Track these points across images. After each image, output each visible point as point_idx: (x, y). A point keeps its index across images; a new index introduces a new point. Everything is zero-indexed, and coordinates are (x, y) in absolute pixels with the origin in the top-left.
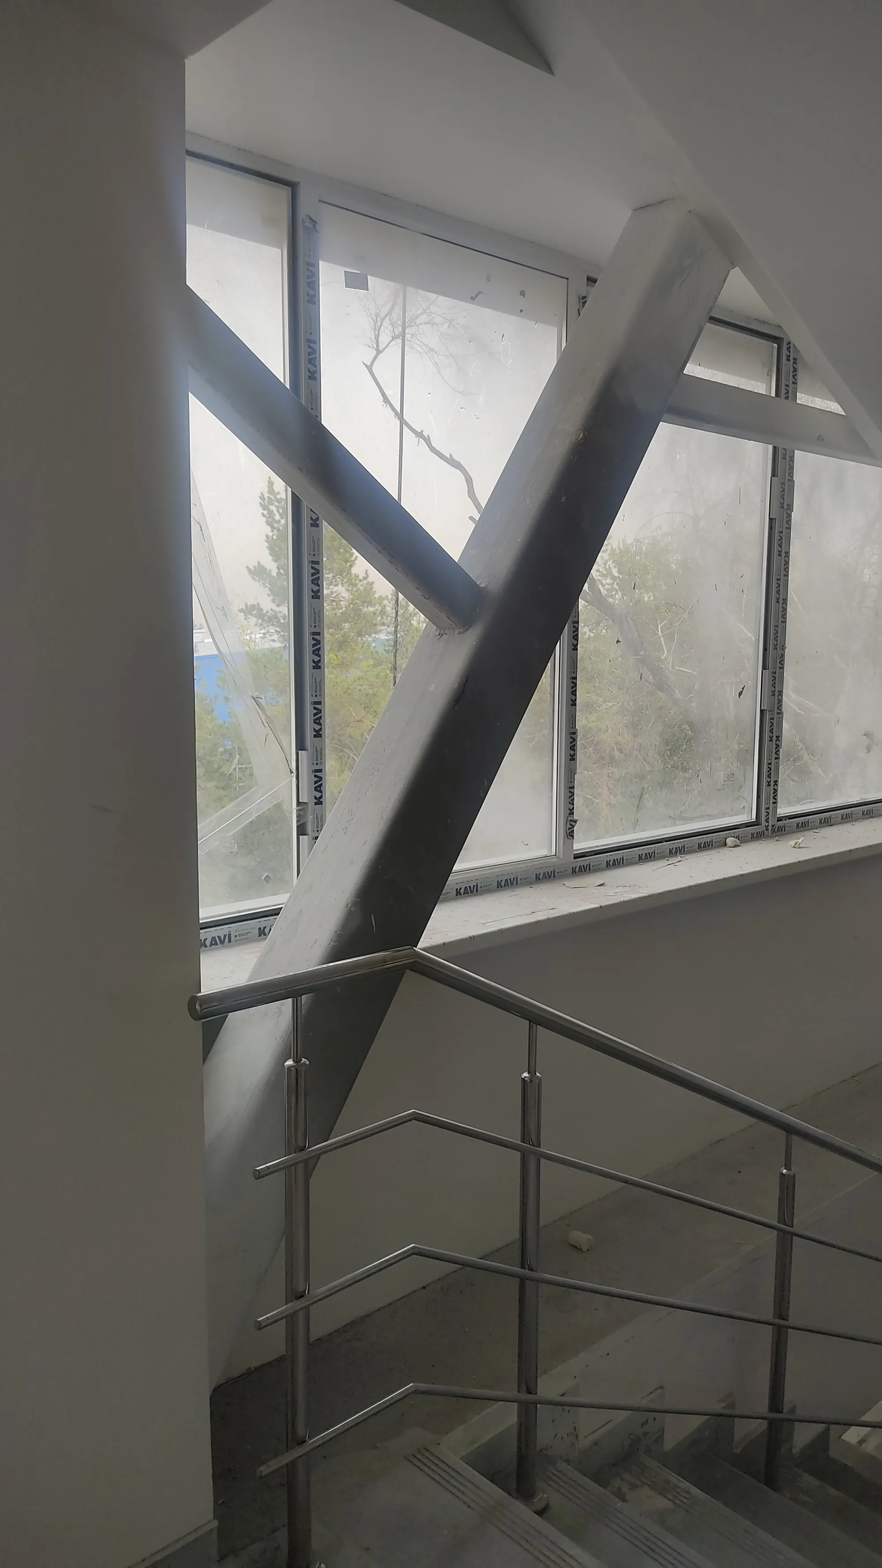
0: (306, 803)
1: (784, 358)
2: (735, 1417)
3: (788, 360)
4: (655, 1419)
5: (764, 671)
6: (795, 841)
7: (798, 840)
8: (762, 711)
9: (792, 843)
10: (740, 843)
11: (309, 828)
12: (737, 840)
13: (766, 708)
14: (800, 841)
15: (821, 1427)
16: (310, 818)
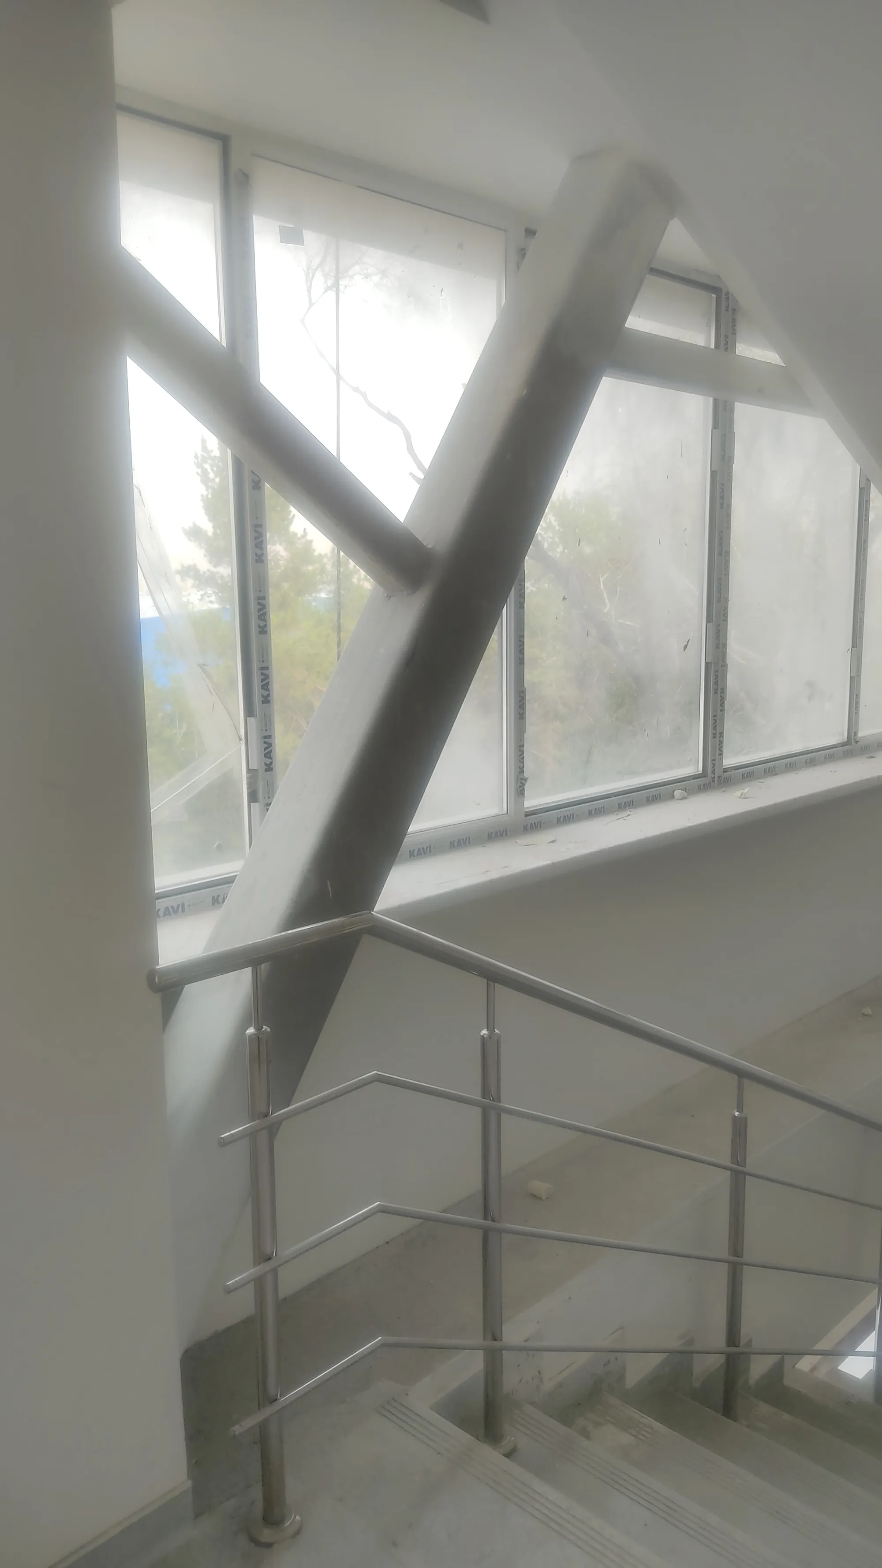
0: (256, 770)
1: (723, 308)
2: (693, 1353)
3: (727, 310)
4: (616, 1359)
5: (708, 624)
6: (741, 792)
7: (744, 791)
8: (707, 664)
9: (738, 793)
10: (688, 795)
11: (261, 794)
12: (684, 792)
13: (710, 661)
14: (746, 791)
15: (776, 1358)
16: (261, 784)
